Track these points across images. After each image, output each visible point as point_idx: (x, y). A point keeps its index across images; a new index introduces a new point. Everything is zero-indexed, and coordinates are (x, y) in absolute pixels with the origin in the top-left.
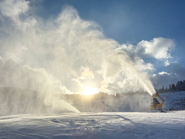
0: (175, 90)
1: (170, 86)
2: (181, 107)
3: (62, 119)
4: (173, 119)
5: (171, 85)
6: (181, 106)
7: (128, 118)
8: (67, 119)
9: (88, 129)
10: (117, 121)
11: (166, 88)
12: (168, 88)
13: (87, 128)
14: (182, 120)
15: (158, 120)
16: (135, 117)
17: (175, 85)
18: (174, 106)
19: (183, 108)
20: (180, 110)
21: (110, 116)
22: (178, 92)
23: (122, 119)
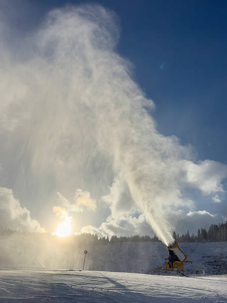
0: (206, 240)
1: (199, 231)
2: (214, 270)
3: (5, 278)
4: (197, 291)
5: (201, 230)
6: (215, 267)
7: (123, 284)
8: (14, 278)
9: (48, 299)
10: (102, 289)
11: (192, 234)
12: (196, 234)
13: (46, 299)
14: (210, 293)
15: (171, 290)
16: (134, 282)
17: (207, 231)
18: (203, 267)
19: (218, 272)
20: (213, 274)
21: (94, 277)
22: (210, 243)
23: (111, 285)
